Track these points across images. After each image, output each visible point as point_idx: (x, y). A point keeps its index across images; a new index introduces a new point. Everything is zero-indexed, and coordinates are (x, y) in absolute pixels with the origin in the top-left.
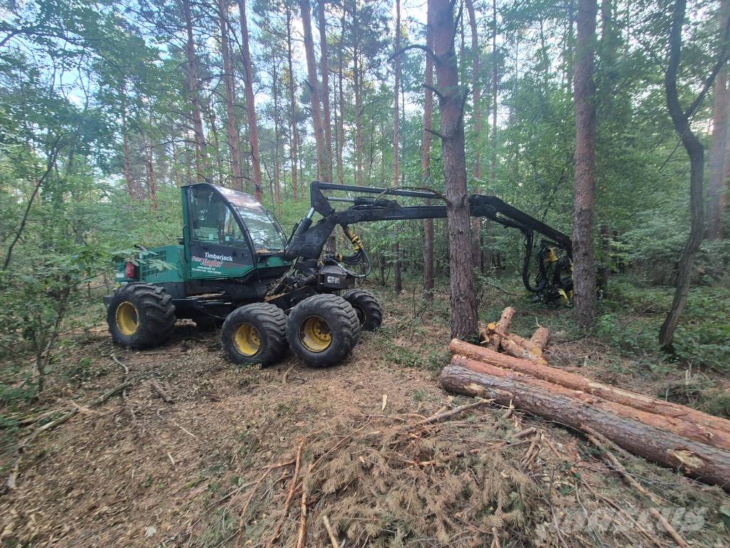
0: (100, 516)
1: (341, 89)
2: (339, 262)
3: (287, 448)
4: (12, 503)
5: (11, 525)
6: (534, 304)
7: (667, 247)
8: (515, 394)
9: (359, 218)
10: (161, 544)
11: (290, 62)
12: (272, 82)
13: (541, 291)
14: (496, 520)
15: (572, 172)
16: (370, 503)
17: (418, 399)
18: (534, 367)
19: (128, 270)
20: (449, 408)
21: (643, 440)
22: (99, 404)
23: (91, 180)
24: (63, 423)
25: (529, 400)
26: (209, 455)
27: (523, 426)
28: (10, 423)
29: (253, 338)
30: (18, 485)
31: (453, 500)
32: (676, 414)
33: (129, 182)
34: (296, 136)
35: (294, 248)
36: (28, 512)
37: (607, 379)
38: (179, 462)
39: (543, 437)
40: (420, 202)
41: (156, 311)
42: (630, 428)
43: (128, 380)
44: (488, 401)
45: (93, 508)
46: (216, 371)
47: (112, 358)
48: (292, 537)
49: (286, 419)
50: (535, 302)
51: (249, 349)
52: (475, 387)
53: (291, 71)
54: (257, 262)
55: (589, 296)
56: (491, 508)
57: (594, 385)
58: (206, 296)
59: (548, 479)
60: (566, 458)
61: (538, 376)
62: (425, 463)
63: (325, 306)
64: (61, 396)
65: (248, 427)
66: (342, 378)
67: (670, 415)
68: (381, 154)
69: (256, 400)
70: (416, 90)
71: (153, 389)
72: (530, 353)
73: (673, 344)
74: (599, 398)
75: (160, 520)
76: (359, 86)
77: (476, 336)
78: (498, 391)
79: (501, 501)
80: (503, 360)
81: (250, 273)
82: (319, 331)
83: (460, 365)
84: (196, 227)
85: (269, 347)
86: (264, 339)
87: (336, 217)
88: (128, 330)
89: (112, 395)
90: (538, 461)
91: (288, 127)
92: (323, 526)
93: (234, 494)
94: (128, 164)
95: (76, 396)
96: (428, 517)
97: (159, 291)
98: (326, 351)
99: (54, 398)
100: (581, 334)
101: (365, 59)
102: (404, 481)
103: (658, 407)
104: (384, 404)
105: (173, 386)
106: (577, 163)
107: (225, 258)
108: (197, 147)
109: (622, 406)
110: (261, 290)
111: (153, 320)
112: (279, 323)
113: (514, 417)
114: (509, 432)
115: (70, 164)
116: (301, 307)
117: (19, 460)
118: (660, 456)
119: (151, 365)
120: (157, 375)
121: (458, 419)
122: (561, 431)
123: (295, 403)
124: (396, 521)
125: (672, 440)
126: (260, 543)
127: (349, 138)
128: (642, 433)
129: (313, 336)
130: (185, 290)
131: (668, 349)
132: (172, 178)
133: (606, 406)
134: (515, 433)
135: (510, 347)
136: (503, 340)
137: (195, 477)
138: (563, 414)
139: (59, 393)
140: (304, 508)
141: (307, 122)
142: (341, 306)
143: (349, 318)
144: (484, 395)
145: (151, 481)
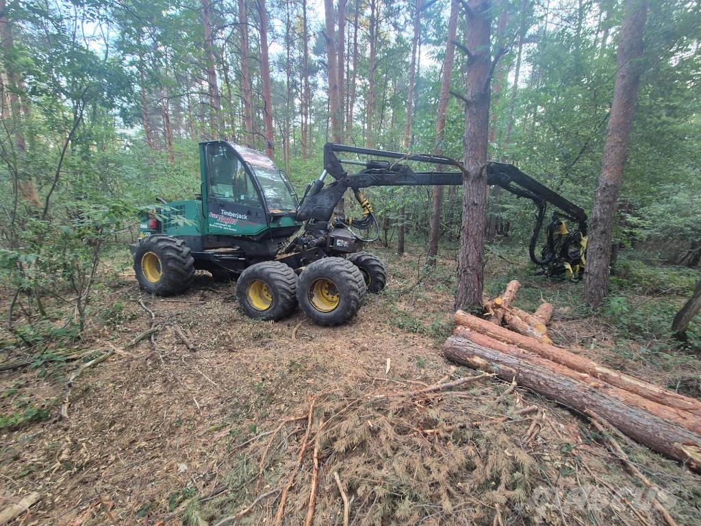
0: (140, 449)
1: (355, 40)
2: (348, 225)
3: (299, 403)
4: (66, 430)
5: (66, 451)
6: (537, 277)
7: (688, 226)
8: (519, 371)
9: (370, 182)
10: (192, 480)
11: (304, 8)
12: (285, 31)
13: (547, 264)
14: (499, 496)
15: (602, 142)
16: (377, 464)
17: (421, 365)
18: (539, 346)
19: (151, 222)
20: (452, 378)
21: (650, 431)
22: (132, 346)
23: (113, 130)
24: (103, 361)
25: (533, 378)
26: (229, 402)
27: (524, 402)
28: (59, 359)
29: (265, 293)
30: (69, 414)
31: (456, 470)
32: (687, 408)
33: (148, 132)
34: (308, 90)
35: (305, 210)
36: (80, 440)
37: (616, 365)
38: (203, 407)
39: (544, 416)
40: (433, 168)
41: (177, 263)
42: (637, 418)
43: (156, 326)
44: (491, 375)
45: (133, 442)
46: (232, 321)
47: (139, 303)
48: (306, 487)
49: (297, 375)
50: (539, 274)
51: (261, 303)
52: (477, 360)
53: (305, 19)
54: (270, 221)
55: (601, 276)
56: (493, 483)
57: (601, 369)
58: (222, 250)
59: (549, 458)
60: (567, 440)
61: (543, 355)
62: (428, 431)
63: (335, 269)
64: (99, 337)
65: (263, 380)
66: (347, 338)
67: (680, 408)
68: (391, 111)
69: (270, 354)
70: (437, 43)
71: (177, 335)
72: (535, 329)
73: (687, 332)
74: (606, 383)
75: (190, 458)
76: (375, 37)
77: (481, 308)
78: (501, 366)
79: (505, 478)
80: (508, 335)
81: (263, 232)
82: (327, 292)
83: (464, 337)
84: (213, 184)
85: (279, 304)
86: (275, 296)
87: (348, 180)
88: (153, 278)
89: (142, 339)
90: (539, 440)
91: (299, 81)
92: (334, 480)
93: (253, 441)
94: (146, 115)
95: (111, 337)
96: (432, 485)
97: (179, 244)
98: (333, 312)
99: (94, 338)
100: (587, 313)
101: (384, 5)
102: (409, 448)
103: (668, 398)
104: (388, 368)
105: (194, 333)
106: (610, 134)
107: (240, 216)
108: (211, 99)
109: (630, 394)
110: (272, 249)
111: (175, 271)
112: (289, 282)
113: (516, 393)
114: (511, 409)
115: (94, 113)
116: (311, 269)
117: (69, 394)
118: (666, 448)
119: (174, 312)
120: (179, 322)
121: (460, 390)
122: (563, 412)
123: (304, 360)
124: (402, 485)
125: (682, 434)
126: (277, 489)
127: (360, 94)
128: (649, 424)
129: (321, 296)
130: (203, 244)
131: (681, 337)
132: (187, 130)
133: (612, 391)
134: (516, 409)
135: (514, 322)
136: (507, 314)
137: (218, 421)
138: (567, 396)
139: (98, 334)
140: (316, 461)
141: (318, 75)
142: (349, 270)
143: (357, 283)
144: (486, 369)
145: (180, 422)
